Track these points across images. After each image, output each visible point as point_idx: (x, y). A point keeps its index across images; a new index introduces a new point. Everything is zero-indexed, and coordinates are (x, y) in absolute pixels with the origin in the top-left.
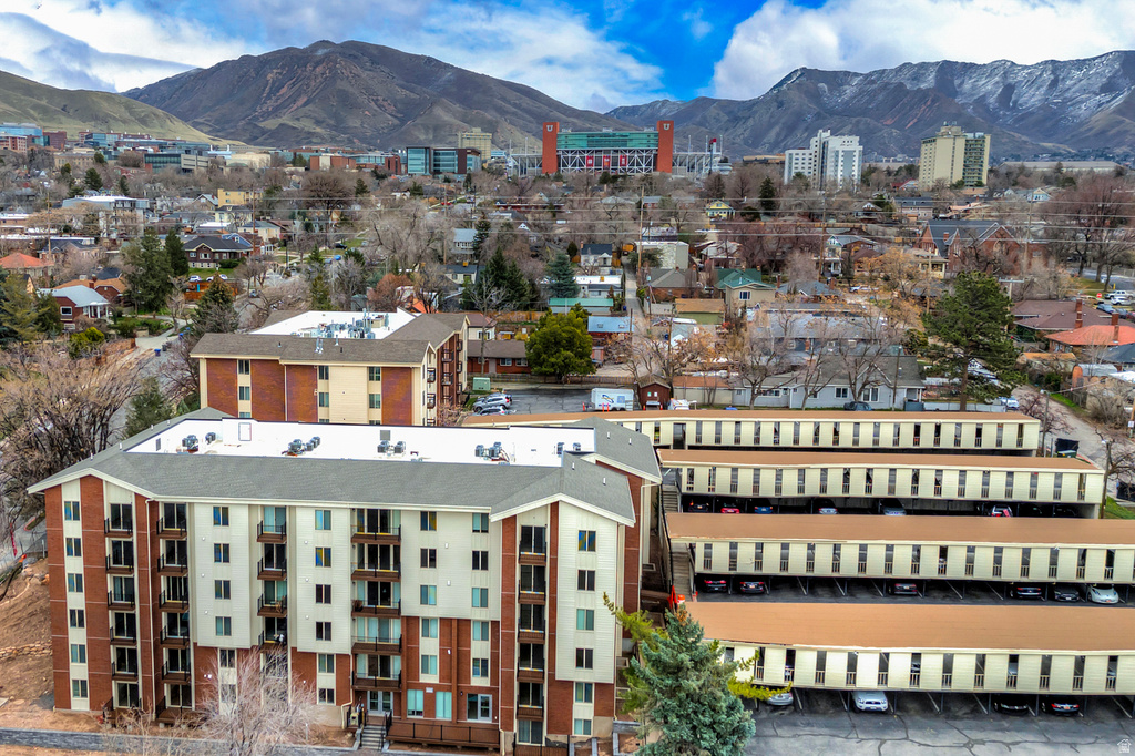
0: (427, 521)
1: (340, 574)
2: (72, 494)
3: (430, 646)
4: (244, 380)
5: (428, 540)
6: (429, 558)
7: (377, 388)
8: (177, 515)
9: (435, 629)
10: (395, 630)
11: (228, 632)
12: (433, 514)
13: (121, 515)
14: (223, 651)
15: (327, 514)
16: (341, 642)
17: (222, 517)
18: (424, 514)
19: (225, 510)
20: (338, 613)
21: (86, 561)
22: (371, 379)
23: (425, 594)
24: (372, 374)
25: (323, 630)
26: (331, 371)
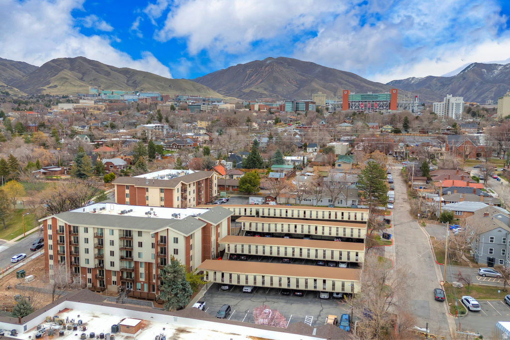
0: (140, 234)
1: (116, 248)
2: (50, 222)
3: (142, 270)
4: (127, 191)
5: (140, 239)
6: (140, 244)
7: (163, 195)
8: (76, 230)
9: (143, 265)
10: (133, 265)
11: (88, 263)
12: (141, 232)
13: (62, 228)
14: (88, 269)
15: (113, 231)
16: (117, 268)
17: (86, 230)
18: (139, 232)
19: (87, 228)
20: (116, 259)
21: (53, 241)
22: (161, 192)
23: (140, 255)
24: (162, 190)
25: (112, 264)
26: (149, 189)
